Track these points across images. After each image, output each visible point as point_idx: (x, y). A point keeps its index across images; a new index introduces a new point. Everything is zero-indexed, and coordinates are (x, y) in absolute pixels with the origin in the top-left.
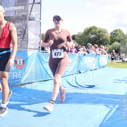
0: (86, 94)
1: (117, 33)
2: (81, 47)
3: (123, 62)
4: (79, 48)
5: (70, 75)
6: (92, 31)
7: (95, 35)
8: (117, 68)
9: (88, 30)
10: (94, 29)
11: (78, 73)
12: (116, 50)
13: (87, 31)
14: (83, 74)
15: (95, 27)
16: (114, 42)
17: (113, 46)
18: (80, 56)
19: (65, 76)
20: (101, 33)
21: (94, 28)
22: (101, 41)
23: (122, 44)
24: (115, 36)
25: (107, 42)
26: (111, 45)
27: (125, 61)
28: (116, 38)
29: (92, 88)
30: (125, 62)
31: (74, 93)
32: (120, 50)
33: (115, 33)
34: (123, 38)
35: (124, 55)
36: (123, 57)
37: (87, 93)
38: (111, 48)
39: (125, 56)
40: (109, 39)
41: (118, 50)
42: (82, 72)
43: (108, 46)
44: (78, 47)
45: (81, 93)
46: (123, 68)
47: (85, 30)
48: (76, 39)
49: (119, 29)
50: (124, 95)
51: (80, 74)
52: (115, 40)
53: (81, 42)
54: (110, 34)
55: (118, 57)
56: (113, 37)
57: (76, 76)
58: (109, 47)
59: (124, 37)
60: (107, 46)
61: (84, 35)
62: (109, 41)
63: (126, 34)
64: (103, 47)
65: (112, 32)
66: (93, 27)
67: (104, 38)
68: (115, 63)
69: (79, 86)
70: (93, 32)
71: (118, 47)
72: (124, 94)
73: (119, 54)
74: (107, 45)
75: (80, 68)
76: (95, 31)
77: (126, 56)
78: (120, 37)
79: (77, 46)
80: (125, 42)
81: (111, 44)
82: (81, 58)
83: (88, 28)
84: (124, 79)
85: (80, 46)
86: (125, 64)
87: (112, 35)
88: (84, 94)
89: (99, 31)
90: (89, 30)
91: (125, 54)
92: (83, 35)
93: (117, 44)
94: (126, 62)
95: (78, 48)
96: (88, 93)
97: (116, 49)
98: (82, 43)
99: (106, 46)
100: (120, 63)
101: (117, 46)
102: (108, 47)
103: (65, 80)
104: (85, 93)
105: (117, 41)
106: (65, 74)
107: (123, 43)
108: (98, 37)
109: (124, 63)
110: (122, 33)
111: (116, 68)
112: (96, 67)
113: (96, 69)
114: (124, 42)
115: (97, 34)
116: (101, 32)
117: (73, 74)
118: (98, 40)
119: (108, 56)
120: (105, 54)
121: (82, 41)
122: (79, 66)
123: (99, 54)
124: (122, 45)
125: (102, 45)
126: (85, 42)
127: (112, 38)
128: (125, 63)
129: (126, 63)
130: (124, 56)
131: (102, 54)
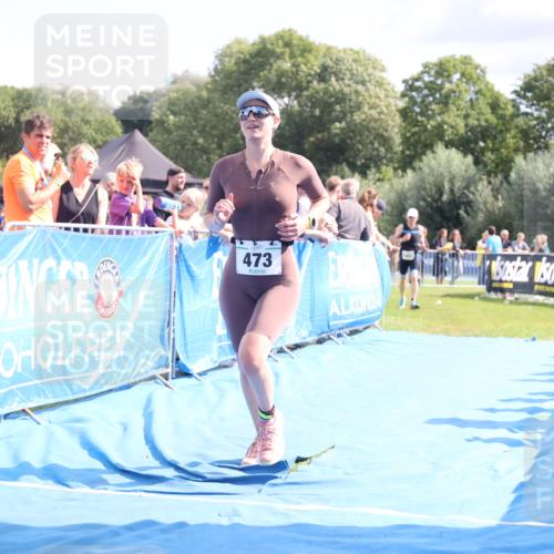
0: (220, 527)
1: (448, 86)
2: (188, 185)
3: (493, 295)
4: (177, 189)
5: (110, 391)
6: (275, 66)
7: (296, 98)
8: (447, 333)
9: (245, 61)
10: (287, 50)
11: (166, 376)
12: (447, 208)
13: (235, 68)
14: (207, 380)
15: (295, 42)
16: (429, 146)
17: (422, 180)
18: (180, 249)
19: (71, 398)
20: (333, 79)
21: (287, 44)
22: (337, 140)
23: (486, 166)
24: (434, 107)
25: (382, 150)
26: (409, 171)
27: (506, 285)
28: (444, 122)
29: (265, 488)
30: (502, 291)
31: (130, 528)
32: (469, 203)
33: (439, 82)
34: (487, 121)
35: (496, 241)
36: (492, 257)
37: (225, 522)
38: (409, 195)
39: (506, 246)
40: (395, 129)
41: (456, 203)
42: (194, 368)
43: (389, 180)
44: (167, 183)
45: (182, 525)
46: (489, 334)
47: (221, 57)
48: (161, 123)
49: (466, 61)
50: (491, 529)
51: (184, 381)
52: (439, 133)
53: (195, 143)
54: (403, 95)
55: (455, 255)
56: (422, 114)
57: (149, 402)
58: (395, 181)
59: (502, 117)
60: (379, 180)
61: (216, 96)
62: (397, 140)
63: (514, 96)
64: (355, 183)
65: (417, 80)
66: (279, 37)
67: (358, 117)
68: (439, 302)
69: (169, 473)
70: (282, 74)
71: (458, 184)
72: (494, 522)
73: (462, 233)
74: (384, 168)
75: (178, 335)
76: (295, 65)
77: (510, 251)
78: (466, 116)
79: (163, 177)
80: (507, 148)
81: (406, 163)
82: (188, 267)
83: (243, 46)
84: (492, 410)
85: (184, 177)
86: (505, 308)
87: (412, 98)
88: (204, 527)
89: (325, 68)
90: (253, 62)
91: (505, 232)
92: (205, 94)
93: (449, 161)
94: (511, 291)
95: (169, 189)
96: (237, 520)
97: (445, 198)
98: (205, 151)
99: (372, 173)
100: (471, 296)
101: (452, 181)
102: (387, 186)
103: (72, 431)
104: (214, 520)
105: (448, 145)
106: (67, 381)
107: (489, 156)
108: (317, 112)
109: (500, 296)
110: (482, 86)
111: (440, 339)
112: (304, 333)
113: (297, 341)
114: (498, 150)
115: (305, 93)
116: (336, 74)
117: (133, 380)
118: (320, 136)
119: (384, 251)
120: (364, 236)
121: (201, 141)
122: (178, 327)
123: (322, 240)
124: (489, 174)
125: (346, 169)
126: (220, 147)
127: (416, 123)
128: (509, 297)
129: (516, 295)
130: (500, 250)
131: (340, 236)
